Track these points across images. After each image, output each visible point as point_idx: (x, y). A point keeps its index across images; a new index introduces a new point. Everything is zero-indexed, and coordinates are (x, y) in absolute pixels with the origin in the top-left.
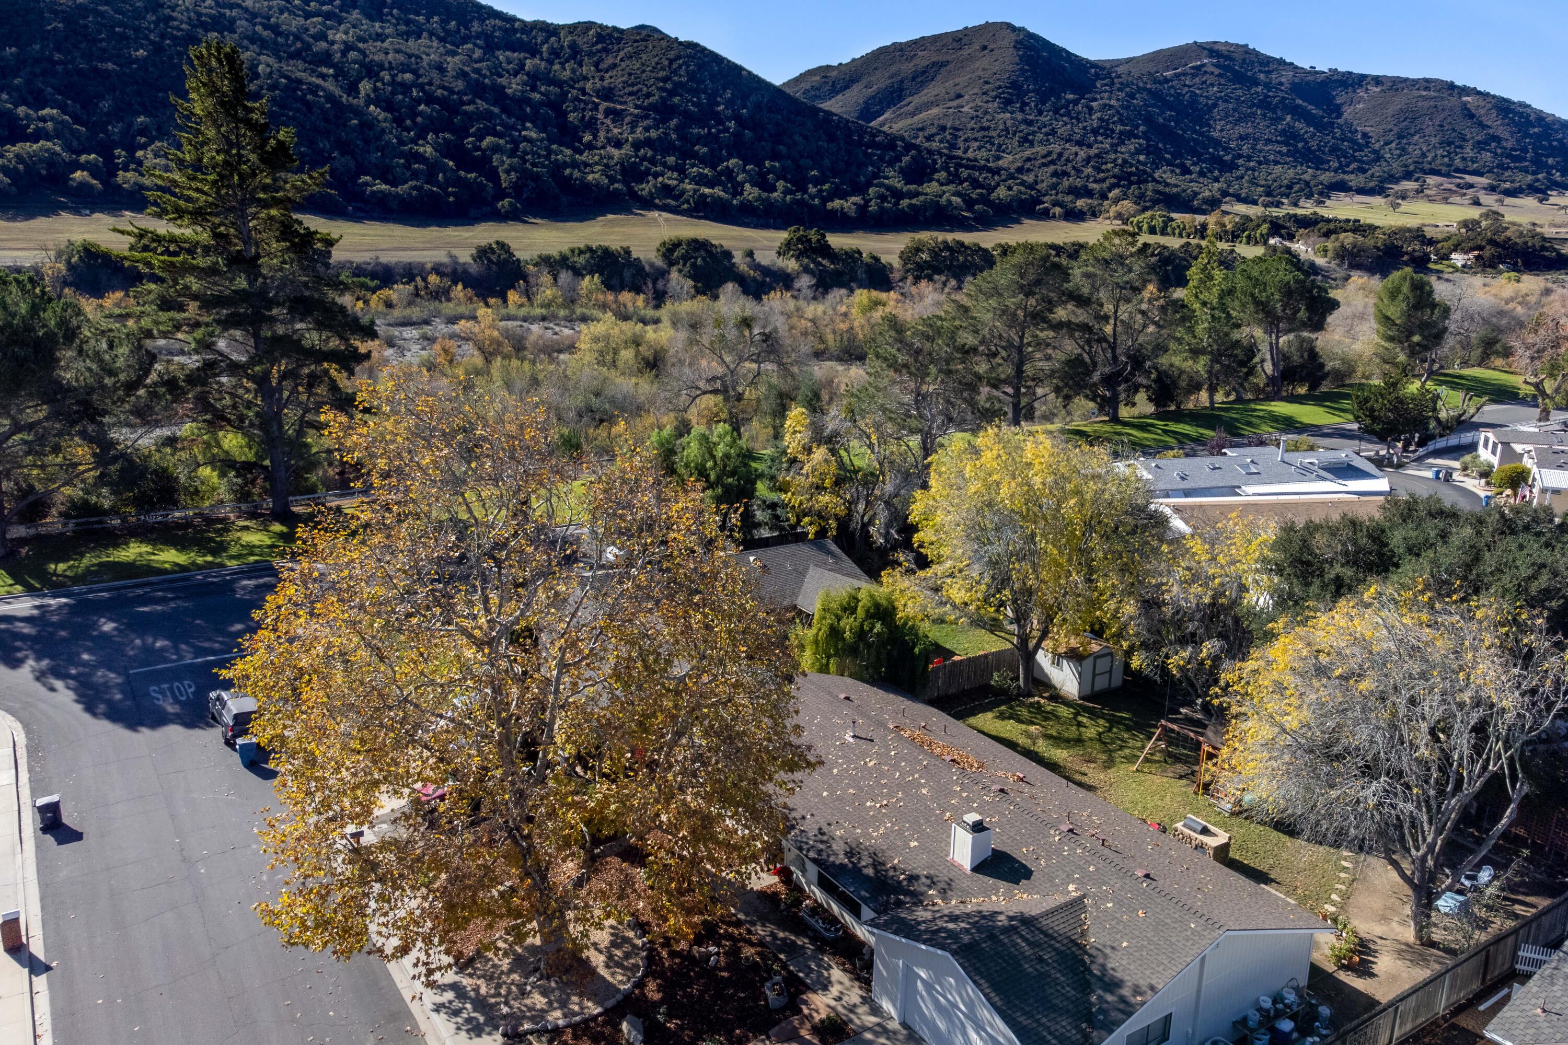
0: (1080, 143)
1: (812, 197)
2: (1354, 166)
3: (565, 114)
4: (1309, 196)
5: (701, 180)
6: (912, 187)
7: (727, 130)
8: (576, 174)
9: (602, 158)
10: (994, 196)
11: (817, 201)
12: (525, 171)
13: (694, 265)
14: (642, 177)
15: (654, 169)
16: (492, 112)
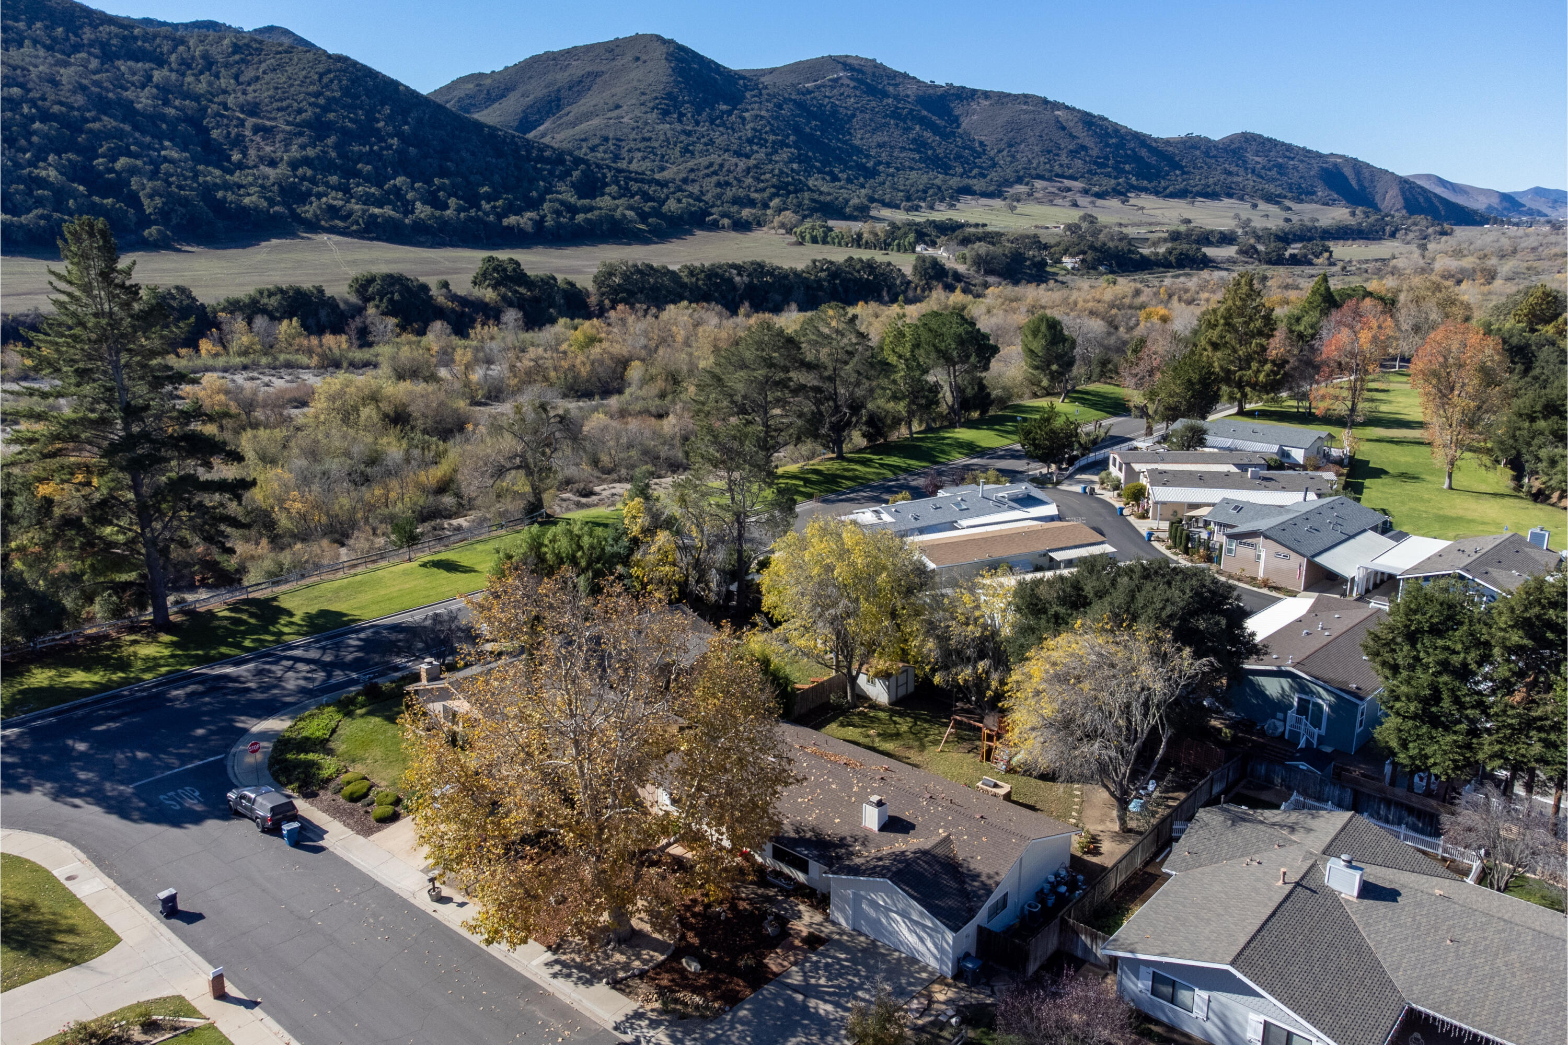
0: (738, 154)
1: (487, 214)
2: (975, 171)
3: (207, 131)
4: (942, 200)
5: (367, 200)
6: (586, 202)
7: (390, 147)
8: (230, 197)
9: (256, 178)
10: (665, 209)
11: (492, 218)
12: (170, 195)
13: (391, 300)
14: (304, 198)
15: (315, 190)
16: (122, 130)
